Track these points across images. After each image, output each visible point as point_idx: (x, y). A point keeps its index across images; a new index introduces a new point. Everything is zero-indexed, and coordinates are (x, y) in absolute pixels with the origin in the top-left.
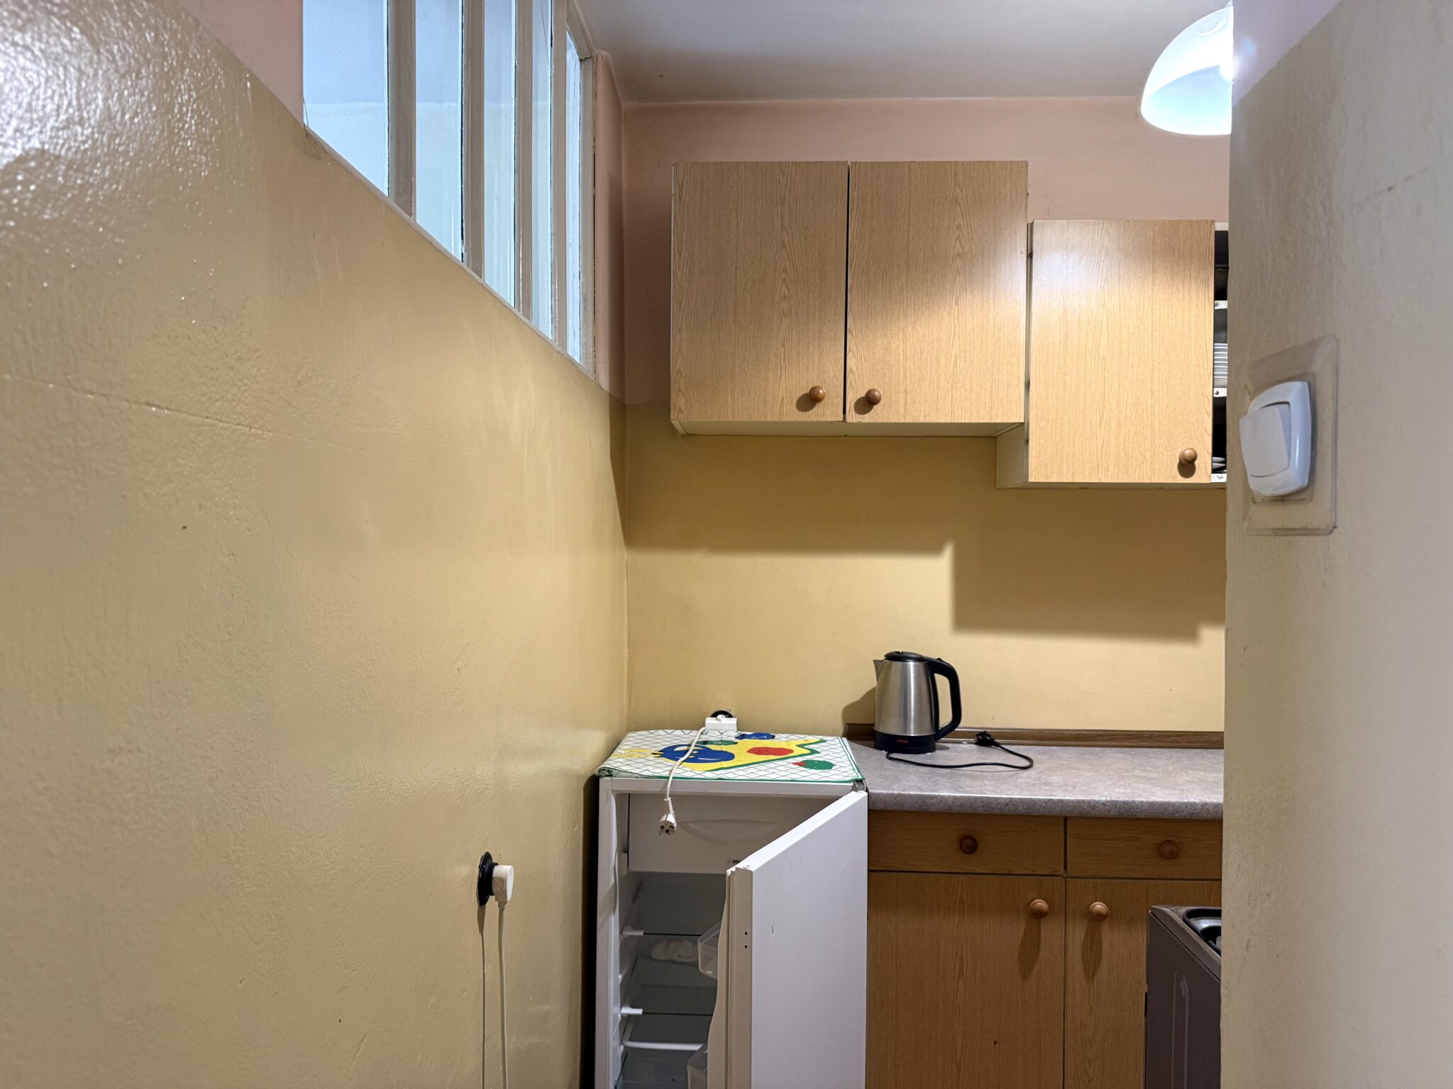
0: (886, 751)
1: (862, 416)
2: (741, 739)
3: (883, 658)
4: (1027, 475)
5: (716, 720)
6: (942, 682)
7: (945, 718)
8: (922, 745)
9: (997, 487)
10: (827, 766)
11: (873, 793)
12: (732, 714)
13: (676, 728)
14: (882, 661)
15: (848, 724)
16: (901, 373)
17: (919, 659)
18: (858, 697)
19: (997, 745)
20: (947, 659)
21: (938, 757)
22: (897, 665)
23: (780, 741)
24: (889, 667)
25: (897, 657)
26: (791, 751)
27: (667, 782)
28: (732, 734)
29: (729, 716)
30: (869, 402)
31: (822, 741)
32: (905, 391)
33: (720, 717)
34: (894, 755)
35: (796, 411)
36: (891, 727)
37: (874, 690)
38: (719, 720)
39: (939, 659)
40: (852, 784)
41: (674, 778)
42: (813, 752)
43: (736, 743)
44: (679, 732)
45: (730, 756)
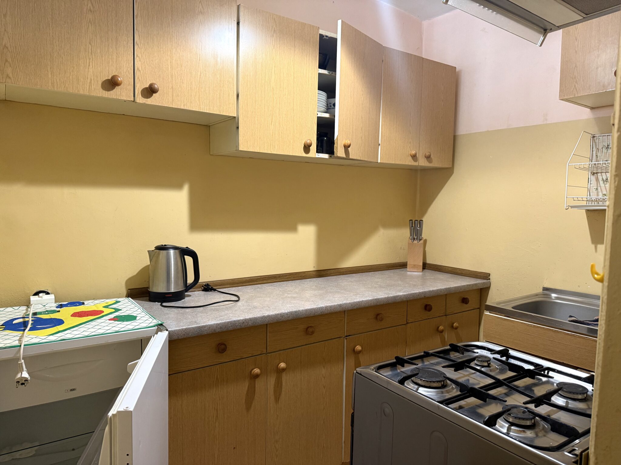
0: (158, 302)
1: (146, 99)
2: (61, 308)
3: (153, 249)
4: (237, 146)
5: (39, 297)
6: (189, 260)
7: (191, 279)
8: (178, 296)
9: (211, 154)
10: (131, 318)
11: (171, 331)
12: (49, 292)
13: (7, 307)
14: (153, 251)
15: (129, 289)
16: (170, 76)
17: (175, 248)
18: (135, 273)
19: (215, 290)
20: (192, 248)
21: (187, 301)
22: (164, 252)
23: (89, 306)
24: (159, 254)
25: (162, 248)
26: (102, 312)
27: (19, 350)
28: (53, 306)
29: (48, 293)
30: (150, 91)
31: (117, 302)
32: (172, 87)
33: (41, 295)
34: (164, 304)
35: (101, 90)
36: (160, 288)
37: (147, 267)
38: (41, 297)
39: (187, 247)
40: (156, 327)
41: (25, 345)
42: (117, 310)
43: (59, 311)
44: (10, 309)
45: (60, 322)
